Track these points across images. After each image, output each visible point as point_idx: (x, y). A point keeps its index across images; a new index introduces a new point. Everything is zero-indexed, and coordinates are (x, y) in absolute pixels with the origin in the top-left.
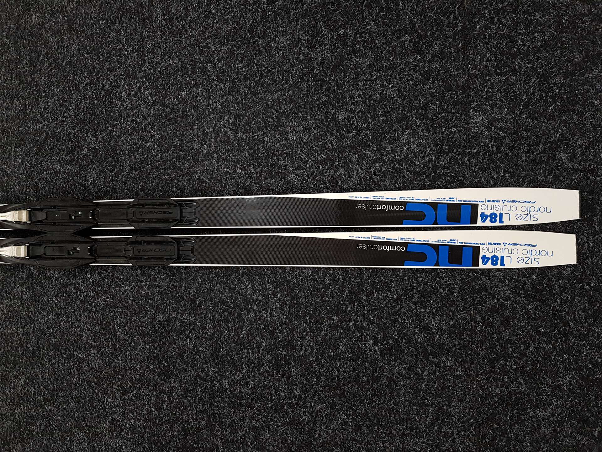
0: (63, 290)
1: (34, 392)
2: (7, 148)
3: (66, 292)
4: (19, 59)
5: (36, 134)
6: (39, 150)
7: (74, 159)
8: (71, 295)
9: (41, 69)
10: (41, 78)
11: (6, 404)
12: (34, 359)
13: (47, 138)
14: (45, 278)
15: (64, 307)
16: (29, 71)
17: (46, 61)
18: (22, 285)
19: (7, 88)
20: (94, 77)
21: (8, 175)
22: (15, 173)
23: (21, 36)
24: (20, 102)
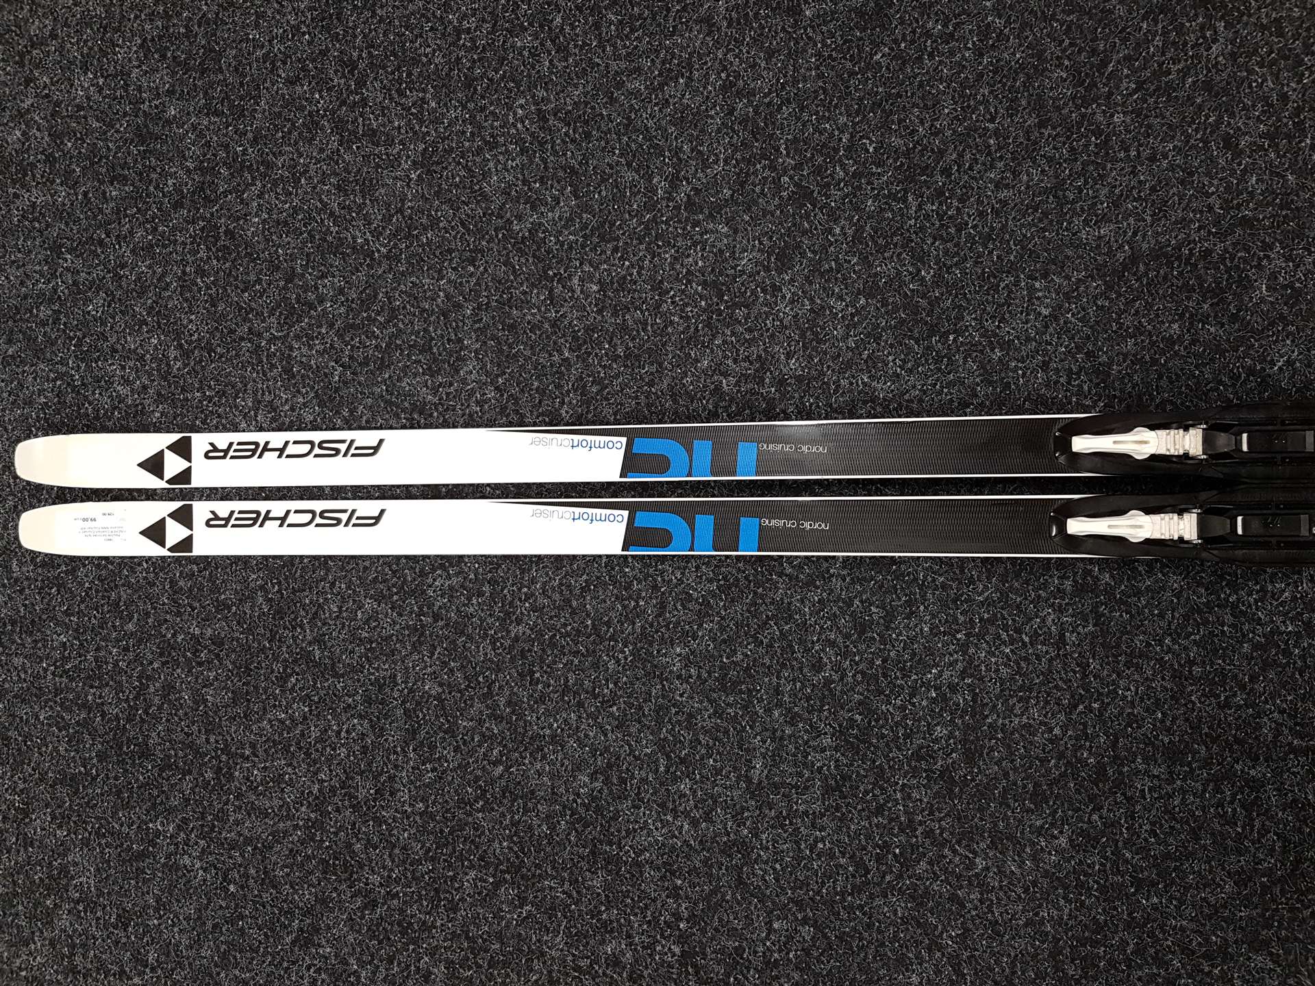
0: (1195, 620)
1: (1102, 864)
2: (1002, 280)
3: (1206, 622)
4: (1036, 68)
5: (1098, 246)
6: (1109, 287)
7: (1228, 309)
8: (1223, 632)
9: (1110, 94)
10: (1112, 116)
11: (1009, 898)
12: (1101, 785)
13: (1134, 259)
14: (1138, 593)
15: (1199, 659)
16: (1073, 98)
17: (1127, 76)
18: (1060, 610)
19: (996, 133)
20: (1285, 120)
21: (1006, 346)
22: (1028, 339)
23: (1043, 12)
24: (1043, 171)
